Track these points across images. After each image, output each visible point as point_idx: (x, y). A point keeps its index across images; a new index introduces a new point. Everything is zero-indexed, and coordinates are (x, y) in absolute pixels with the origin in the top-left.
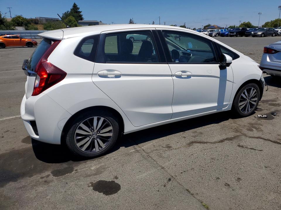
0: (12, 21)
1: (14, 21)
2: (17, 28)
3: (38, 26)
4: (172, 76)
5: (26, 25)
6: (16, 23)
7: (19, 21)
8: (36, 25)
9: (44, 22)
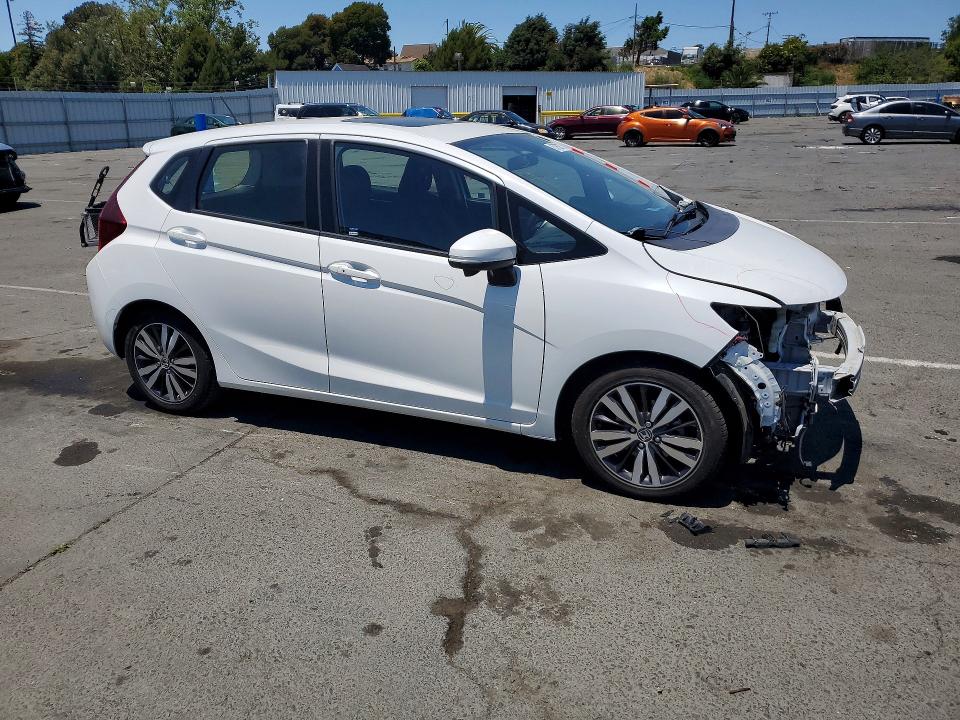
0: (760, 57)
1: (764, 58)
2: (768, 78)
3: (840, 71)
4: (321, 269)
5: (799, 68)
6: (769, 63)
7: (782, 56)
8: (832, 67)
9: (867, 53)
